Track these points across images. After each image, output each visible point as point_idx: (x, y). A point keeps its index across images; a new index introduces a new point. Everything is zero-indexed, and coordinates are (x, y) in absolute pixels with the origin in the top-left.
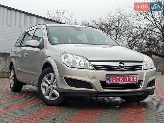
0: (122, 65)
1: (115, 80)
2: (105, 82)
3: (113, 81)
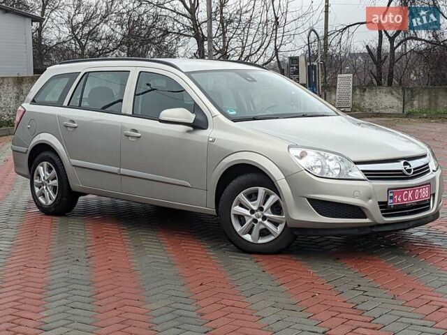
0: (408, 167)
1: (402, 198)
2: (386, 203)
3: (399, 200)
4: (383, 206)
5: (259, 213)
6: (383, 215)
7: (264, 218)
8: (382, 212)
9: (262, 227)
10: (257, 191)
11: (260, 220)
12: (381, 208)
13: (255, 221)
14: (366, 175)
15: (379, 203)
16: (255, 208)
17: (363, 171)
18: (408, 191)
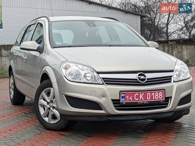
0: (142, 77)
1: (133, 98)
3: (130, 99)
4: (116, 102)
5: (51, 104)
6: (117, 109)
7: (54, 108)
8: (115, 107)
9: (52, 113)
10: (50, 90)
11: (51, 109)
12: (114, 104)
13: (49, 109)
14: (105, 81)
15: (113, 100)
16: (49, 101)
17: (103, 78)
18: (139, 94)
